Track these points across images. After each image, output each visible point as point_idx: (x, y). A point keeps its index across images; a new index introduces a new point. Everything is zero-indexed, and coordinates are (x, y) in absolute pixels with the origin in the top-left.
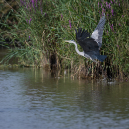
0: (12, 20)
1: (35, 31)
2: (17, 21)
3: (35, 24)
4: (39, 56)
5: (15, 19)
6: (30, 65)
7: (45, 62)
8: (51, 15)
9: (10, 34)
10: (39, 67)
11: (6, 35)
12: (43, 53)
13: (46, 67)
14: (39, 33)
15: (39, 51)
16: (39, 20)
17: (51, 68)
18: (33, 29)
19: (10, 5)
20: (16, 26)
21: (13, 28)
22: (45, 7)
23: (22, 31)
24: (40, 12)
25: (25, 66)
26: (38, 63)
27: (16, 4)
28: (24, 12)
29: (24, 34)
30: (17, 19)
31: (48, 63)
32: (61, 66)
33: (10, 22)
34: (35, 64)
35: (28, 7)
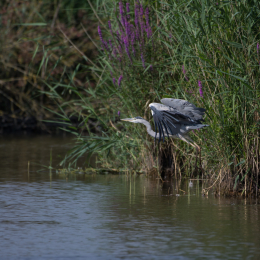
0: (83, 80)
1: (130, 101)
2: (93, 82)
3: (131, 87)
4: (137, 150)
5: (91, 77)
6: (121, 170)
7: (150, 164)
8: (163, 69)
9: (80, 107)
10: (138, 174)
11: (72, 108)
12: (146, 146)
13: (153, 173)
14: (137, 104)
15: (138, 141)
16: (137, 79)
17: (163, 175)
18: (125, 96)
19: (81, 48)
20: (91, 92)
21: (86, 95)
22: (150, 54)
23: (103, 101)
24: (140, 63)
25: (109, 172)
26: (137, 166)
27: (91, 47)
28: (107, 63)
29: (108, 107)
30: (95, 78)
31: (157, 166)
32: (182, 171)
33: (79, 83)
34: (129, 167)
35: (116, 53)
